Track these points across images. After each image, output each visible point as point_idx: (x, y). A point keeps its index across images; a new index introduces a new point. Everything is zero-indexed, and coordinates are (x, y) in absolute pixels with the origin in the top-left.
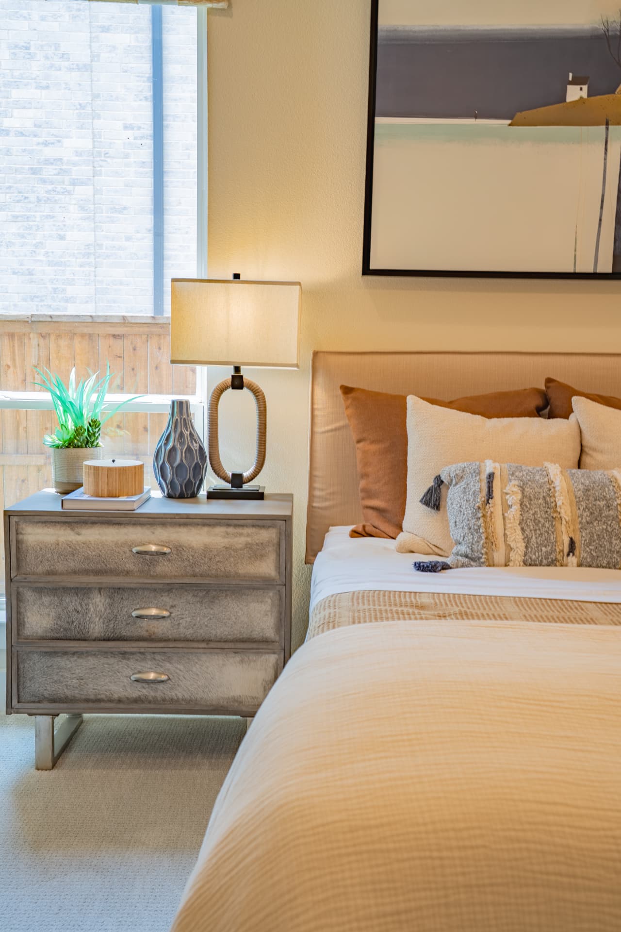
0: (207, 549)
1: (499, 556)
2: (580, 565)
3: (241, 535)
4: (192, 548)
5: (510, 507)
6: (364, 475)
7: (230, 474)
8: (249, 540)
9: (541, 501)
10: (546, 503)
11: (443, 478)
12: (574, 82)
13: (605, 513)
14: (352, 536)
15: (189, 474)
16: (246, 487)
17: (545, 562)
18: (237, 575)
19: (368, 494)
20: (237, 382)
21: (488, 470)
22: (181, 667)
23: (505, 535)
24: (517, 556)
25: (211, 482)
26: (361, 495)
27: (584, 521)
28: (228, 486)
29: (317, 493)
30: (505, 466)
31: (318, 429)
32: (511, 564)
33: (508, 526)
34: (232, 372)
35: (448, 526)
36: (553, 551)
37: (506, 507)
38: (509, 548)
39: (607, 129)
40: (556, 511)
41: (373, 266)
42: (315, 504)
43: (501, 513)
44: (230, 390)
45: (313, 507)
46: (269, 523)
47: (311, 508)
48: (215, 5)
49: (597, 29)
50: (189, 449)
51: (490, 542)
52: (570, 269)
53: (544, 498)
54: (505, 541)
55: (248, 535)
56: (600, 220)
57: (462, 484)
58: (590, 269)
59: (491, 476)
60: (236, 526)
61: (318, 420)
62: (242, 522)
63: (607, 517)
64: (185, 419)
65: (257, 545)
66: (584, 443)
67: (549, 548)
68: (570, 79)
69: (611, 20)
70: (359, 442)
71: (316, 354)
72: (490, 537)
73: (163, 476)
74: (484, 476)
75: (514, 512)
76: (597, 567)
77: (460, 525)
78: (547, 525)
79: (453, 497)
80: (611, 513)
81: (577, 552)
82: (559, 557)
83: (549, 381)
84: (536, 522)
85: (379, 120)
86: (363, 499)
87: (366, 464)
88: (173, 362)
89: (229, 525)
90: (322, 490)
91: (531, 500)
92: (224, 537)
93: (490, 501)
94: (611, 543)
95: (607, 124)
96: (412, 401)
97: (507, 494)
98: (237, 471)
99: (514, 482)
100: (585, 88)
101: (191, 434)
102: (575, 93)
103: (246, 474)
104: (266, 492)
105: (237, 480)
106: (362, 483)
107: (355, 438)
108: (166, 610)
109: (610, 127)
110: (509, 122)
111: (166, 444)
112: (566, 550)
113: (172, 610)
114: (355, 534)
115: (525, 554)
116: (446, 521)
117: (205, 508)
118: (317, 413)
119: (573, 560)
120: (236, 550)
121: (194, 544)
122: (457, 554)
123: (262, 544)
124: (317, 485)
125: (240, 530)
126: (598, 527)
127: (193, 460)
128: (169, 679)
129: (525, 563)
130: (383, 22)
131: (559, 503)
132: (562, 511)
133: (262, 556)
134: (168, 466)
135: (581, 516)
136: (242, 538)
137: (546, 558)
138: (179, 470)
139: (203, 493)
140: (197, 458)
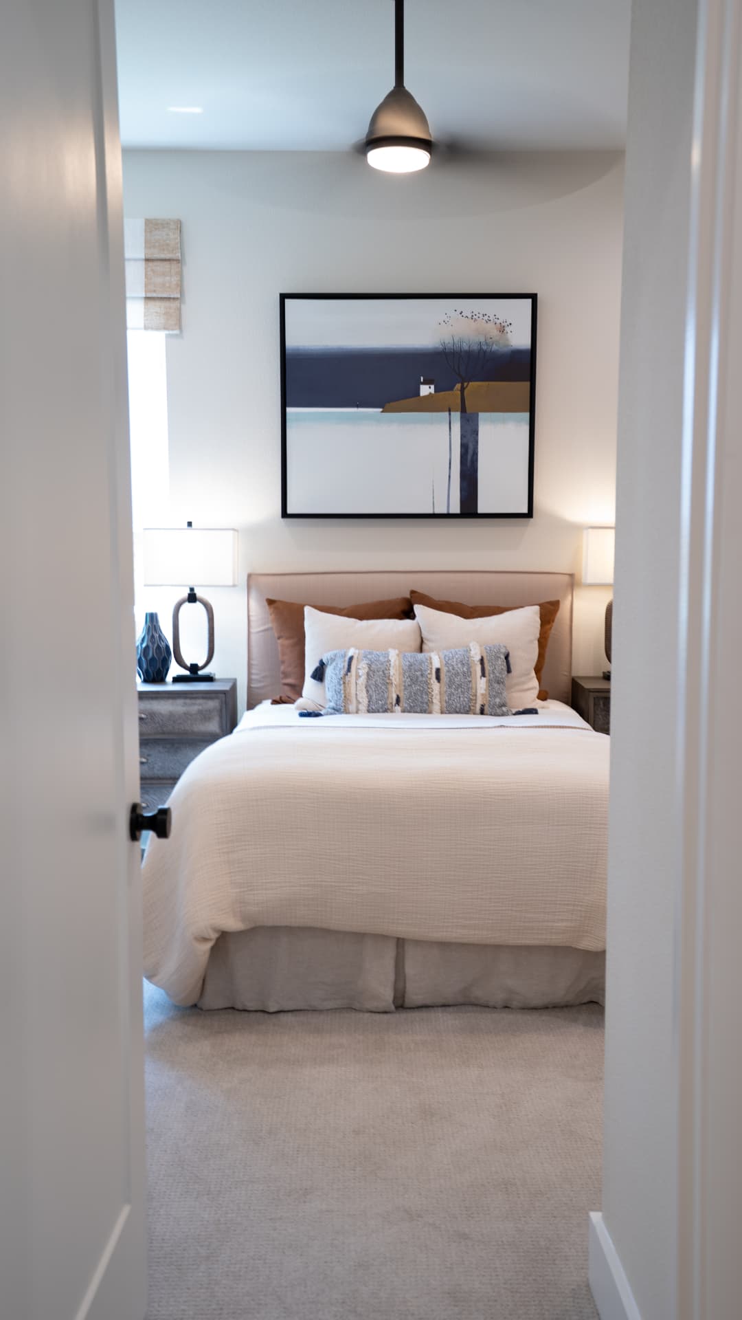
0: (171, 715)
1: (352, 707)
2: (403, 711)
3: (194, 704)
4: (161, 714)
5: (360, 677)
6: (283, 662)
7: (189, 665)
8: (200, 708)
9: (381, 673)
10: (384, 674)
11: (324, 661)
12: (425, 383)
13: (420, 679)
14: (272, 704)
15: (159, 665)
16: (200, 673)
17: (381, 710)
18: (193, 733)
19: (286, 675)
20: (192, 598)
21: (350, 654)
22: (154, 797)
23: (356, 694)
24: (363, 707)
25: (175, 670)
26: (281, 676)
27: (407, 684)
28: (187, 673)
29: (254, 677)
30: (363, 652)
31: (253, 630)
32: (360, 712)
33: (358, 688)
34: (188, 591)
35: (325, 691)
36: (386, 703)
37: (358, 677)
38: (359, 702)
39: (450, 414)
40: (389, 679)
41: (290, 511)
42: (252, 685)
43: (354, 681)
44: (187, 603)
45: (251, 687)
46: (213, 695)
47: (249, 688)
48: (171, 332)
49: (437, 348)
50: (158, 647)
51: (346, 699)
52: (430, 511)
53: (383, 671)
54: (356, 698)
55: (200, 704)
56: (450, 477)
57: (334, 664)
58: (444, 511)
59: (351, 659)
60: (191, 698)
61: (253, 624)
62: (195, 696)
63: (420, 682)
64: (155, 626)
65: (206, 711)
66: (423, 636)
67: (383, 702)
68: (422, 380)
69: (446, 342)
70: (279, 638)
71: (250, 576)
72: (347, 696)
73: (140, 667)
74: (347, 659)
75: (362, 680)
76: (414, 712)
77: (330, 690)
78: (383, 687)
79: (329, 672)
80: (424, 679)
81: (401, 704)
82: (389, 707)
83: (413, 592)
84: (376, 686)
85: (289, 410)
86: (283, 679)
87: (283, 654)
88: (145, 586)
89: (186, 698)
90: (257, 674)
91: (374, 672)
92: (183, 706)
93: (349, 674)
94: (422, 697)
95: (450, 411)
96: (307, 610)
97: (359, 669)
98: (194, 662)
99: (365, 662)
100: (433, 387)
101: (160, 637)
102: (426, 390)
103: (200, 664)
104: (217, 677)
105: (194, 668)
106: (282, 668)
107: (276, 635)
108: (144, 758)
109: (452, 413)
110: (381, 410)
111: (142, 644)
112: (394, 702)
113: (149, 758)
114: (275, 702)
115: (369, 706)
116: (325, 686)
117: (170, 687)
118: (252, 618)
119: (398, 708)
120: (191, 715)
121: (163, 712)
122: (329, 708)
123: (210, 711)
124: (253, 671)
125: (193, 701)
126: (415, 688)
127: (161, 654)
128: (148, 806)
129: (369, 711)
130: (288, 344)
131: (391, 674)
132: (393, 679)
133: (209, 719)
134: (143, 659)
135: (405, 682)
136: (196, 707)
137: (382, 708)
138: (152, 662)
139: (169, 678)
140: (164, 654)
